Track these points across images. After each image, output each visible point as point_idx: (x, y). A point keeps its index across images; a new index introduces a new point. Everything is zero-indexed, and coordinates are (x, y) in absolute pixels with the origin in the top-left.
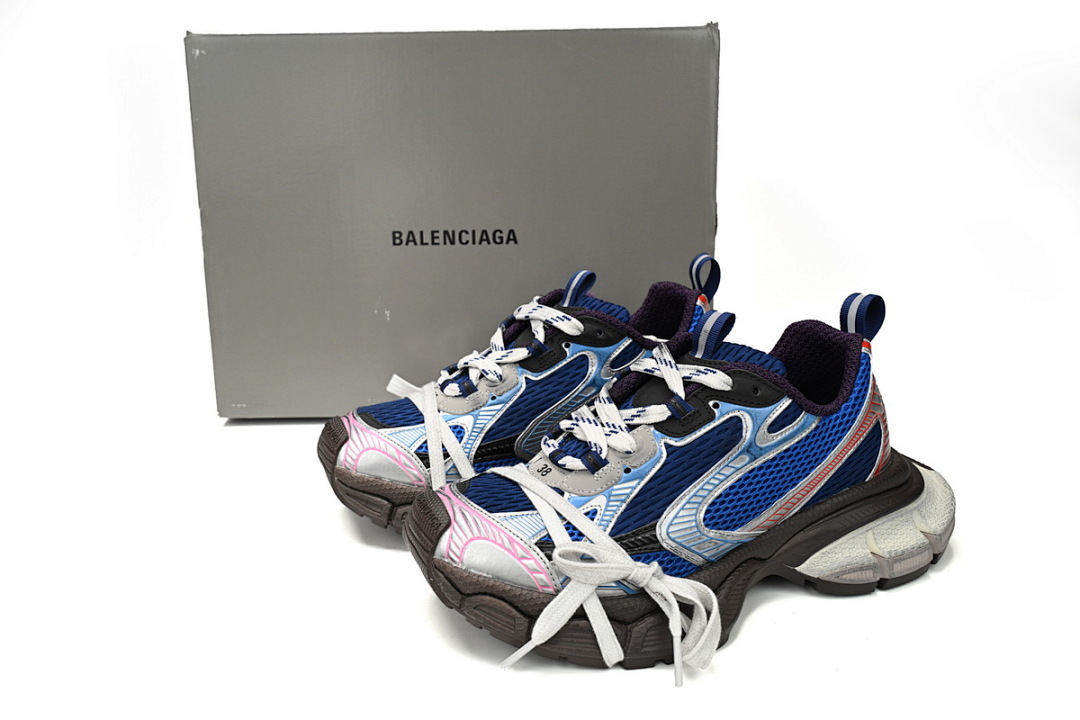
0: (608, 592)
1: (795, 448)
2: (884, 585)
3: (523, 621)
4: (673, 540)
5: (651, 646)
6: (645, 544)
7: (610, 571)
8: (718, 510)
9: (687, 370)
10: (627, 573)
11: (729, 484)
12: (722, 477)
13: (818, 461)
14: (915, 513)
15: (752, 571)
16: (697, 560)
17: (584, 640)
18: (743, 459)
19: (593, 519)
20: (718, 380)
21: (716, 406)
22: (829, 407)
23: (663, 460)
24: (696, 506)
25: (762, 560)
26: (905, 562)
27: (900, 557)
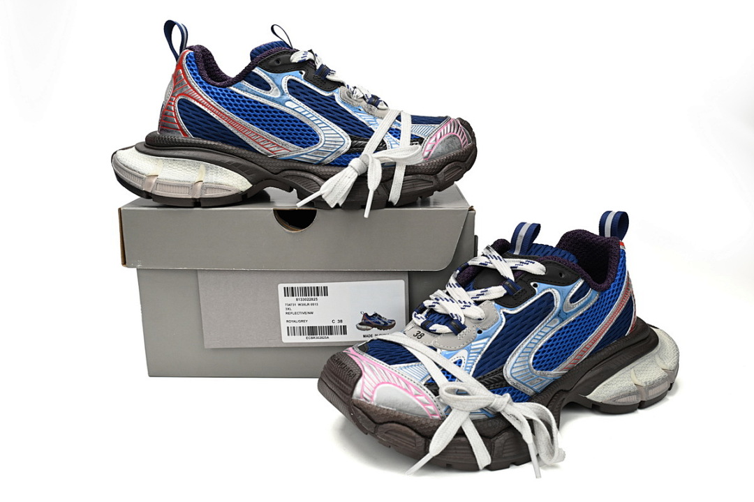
0: (476, 417)
1: (586, 313)
2: (642, 405)
3: (421, 440)
4: (515, 378)
5: (508, 453)
6: (496, 382)
7: (480, 401)
8: (541, 357)
9: (513, 262)
10: (489, 402)
11: (547, 339)
12: (543, 334)
13: (599, 322)
14: (656, 356)
15: (562, 399)
16: (530, 392)
17: (464, 451)
18: (555, 322)
19: (460, 366)
20: (536, 268)
21: (535, 286)
22: (604, 285)
23: (503, 324)
24: (528, 354)
25: (567, 391)
26: (656, 388)
27: (652, 386)
